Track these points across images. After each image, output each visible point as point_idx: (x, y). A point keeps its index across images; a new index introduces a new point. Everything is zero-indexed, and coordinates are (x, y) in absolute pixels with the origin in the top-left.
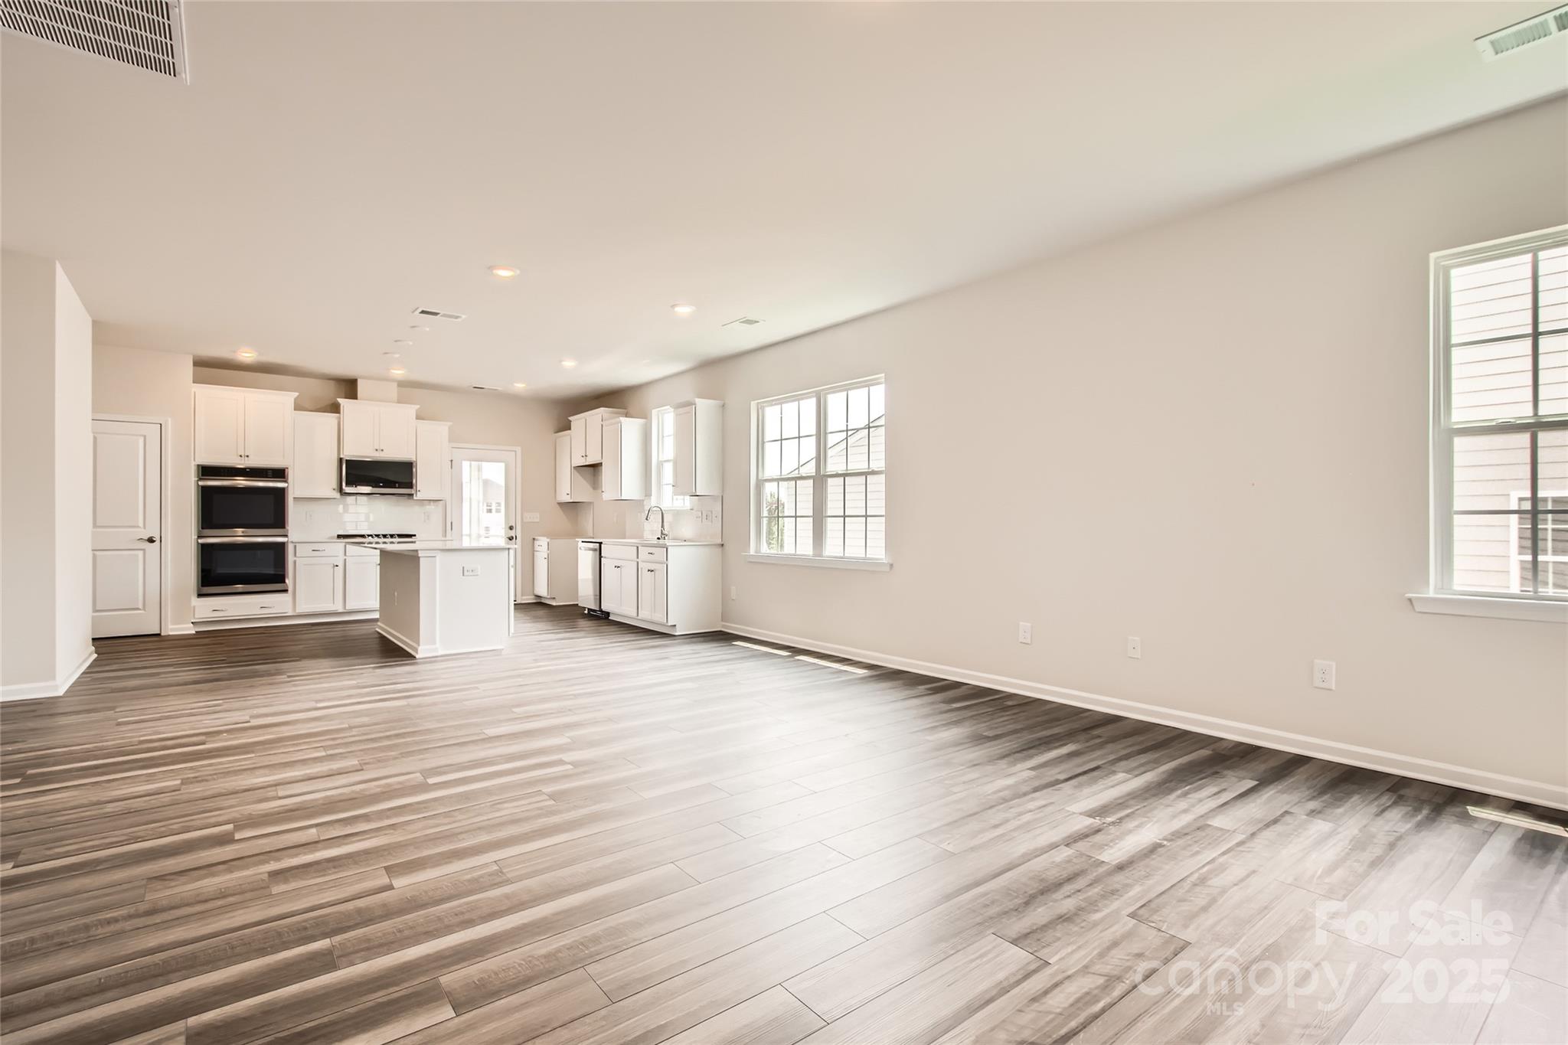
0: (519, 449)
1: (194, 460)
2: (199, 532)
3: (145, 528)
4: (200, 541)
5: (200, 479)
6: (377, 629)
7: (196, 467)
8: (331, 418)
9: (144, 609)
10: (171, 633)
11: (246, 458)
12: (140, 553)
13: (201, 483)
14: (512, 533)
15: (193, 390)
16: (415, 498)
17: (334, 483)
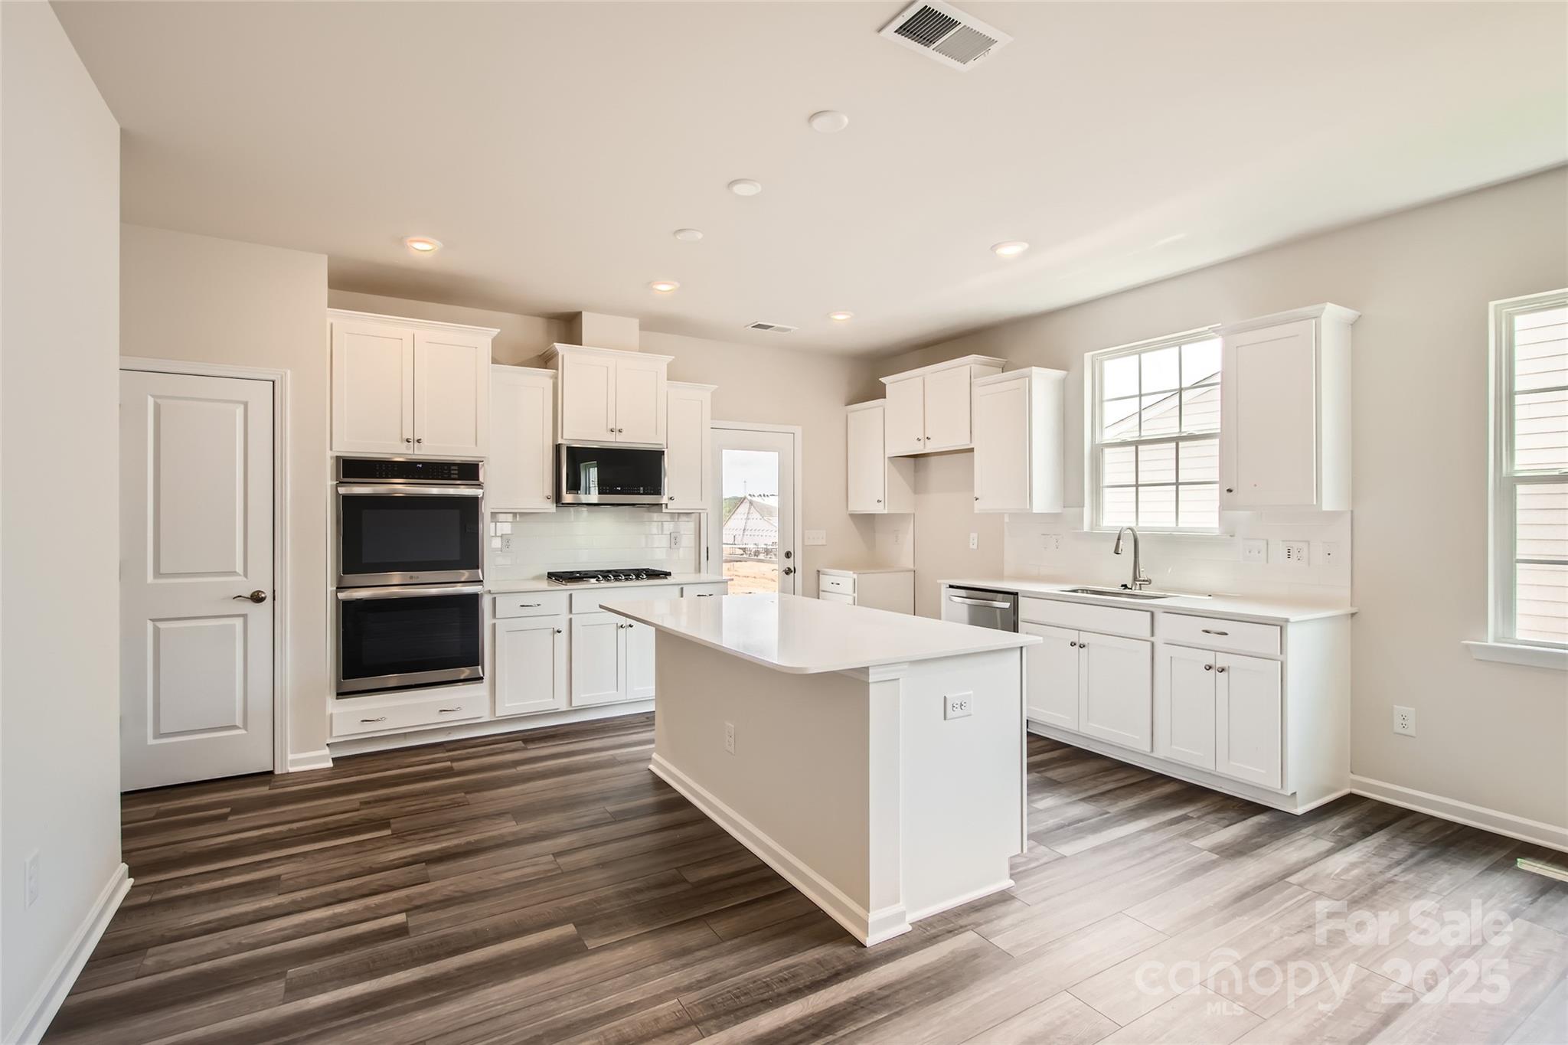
0: (798, 430)
1: (331, 449)
2: (339, 579)
3: (246, 575)
4: (342, 596)
5: (341, 483)
6: (651, 767)
7: (334, 461)
8: (541, 377)
9: (245, 727)
10: (291, 770)
11: (416, 444)
12: (238, 623)
13: (342, 490)
14: (789, 563)
15: (329, 321)
16: (664, 510)
17: (548, 489)
